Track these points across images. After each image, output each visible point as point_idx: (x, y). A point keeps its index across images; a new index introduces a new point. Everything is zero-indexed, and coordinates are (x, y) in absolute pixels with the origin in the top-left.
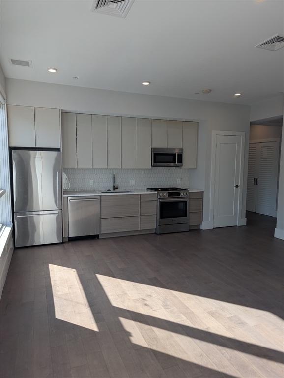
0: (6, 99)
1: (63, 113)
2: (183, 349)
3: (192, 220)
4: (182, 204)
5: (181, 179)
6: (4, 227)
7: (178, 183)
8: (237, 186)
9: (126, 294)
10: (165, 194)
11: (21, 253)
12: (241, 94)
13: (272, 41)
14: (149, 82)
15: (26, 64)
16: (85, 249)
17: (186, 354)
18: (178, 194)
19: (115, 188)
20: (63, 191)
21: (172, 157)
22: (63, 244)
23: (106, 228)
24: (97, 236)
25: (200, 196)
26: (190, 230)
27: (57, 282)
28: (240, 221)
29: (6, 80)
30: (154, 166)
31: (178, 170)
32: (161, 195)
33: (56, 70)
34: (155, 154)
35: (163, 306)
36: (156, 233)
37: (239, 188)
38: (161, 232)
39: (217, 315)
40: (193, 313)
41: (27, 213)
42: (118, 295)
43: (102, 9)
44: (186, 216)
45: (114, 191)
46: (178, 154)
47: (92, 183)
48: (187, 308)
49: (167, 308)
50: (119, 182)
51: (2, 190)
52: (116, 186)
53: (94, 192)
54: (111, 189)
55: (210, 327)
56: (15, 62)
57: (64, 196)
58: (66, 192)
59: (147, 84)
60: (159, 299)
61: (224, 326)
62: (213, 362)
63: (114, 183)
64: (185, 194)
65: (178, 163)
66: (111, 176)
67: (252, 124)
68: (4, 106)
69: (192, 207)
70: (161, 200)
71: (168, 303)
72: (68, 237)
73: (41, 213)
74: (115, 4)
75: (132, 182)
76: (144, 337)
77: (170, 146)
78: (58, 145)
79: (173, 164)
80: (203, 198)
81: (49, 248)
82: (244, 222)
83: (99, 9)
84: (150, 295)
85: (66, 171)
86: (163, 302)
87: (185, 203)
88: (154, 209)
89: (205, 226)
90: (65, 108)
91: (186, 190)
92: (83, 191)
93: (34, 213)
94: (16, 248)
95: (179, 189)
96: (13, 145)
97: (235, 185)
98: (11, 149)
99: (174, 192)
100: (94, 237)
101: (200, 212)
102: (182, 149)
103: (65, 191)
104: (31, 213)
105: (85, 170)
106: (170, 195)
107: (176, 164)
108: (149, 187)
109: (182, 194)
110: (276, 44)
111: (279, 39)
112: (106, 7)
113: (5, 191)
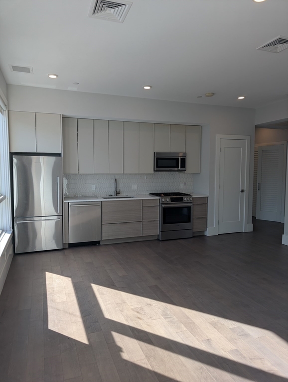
0: (7, 105)
1: (64, 118)
2: (182, 362)
3: (196, 226)
4: (186, 209)
5: (185, 184)
6: (4, 233)
7: (181, 188)
8: (242, 191)
9: (125, 302)
10: (168, 199)
11: (20, 259)
12: (245, 97)
13: (274, 43)
14: (151, 87)
15: (27, 70)
16: (85, 255)
17: (185, 367)
18: (181, 199)
19: (117, 193)
20: (64, 196)
21: (175, 161)
22: (63, 251)
23: (108, 234)
24: (99, 242)
25: (204, 201)
26: (194, 237)
27: (55, 289)
28: (246, 227)
29: (8, 86)
30: (156, 171)
31: (181, 175)
32: (163, 200)
33: (57, 76)
34: (157, 158)
35: (163, 315)
36: (158, 240)
37: (245, 193)
38: (164, 238)
39: (219, 325)
40: (194, 323)
41: (28, 219)
42: (117, 304)
43: (99, 14)
44: (190, 222)
45: (116, 197)
46: (181, 159)
47: (93, 188)
48: (188, 318)
49: (167, 318)
50: (121, 188)
51: (2, 195)
52: (118, 191)
53: (96, 197)
54: (113, 194)
55: (211, 338)
56: (15, 68)
57: (65, 201)
58: (67, 198)
59: (149, 88)
60: (159, 308)
61: (226, 337)
62: (213, 377)
63: (116, 188)
64: (188, 199)
65: (181, 167)
66: (113, 181)
67: (258, 127)
68: (5, 112)
69: (195, 212)
70: (163, 206)
71: (168, 312)
72: (69, 244)
73: (43, 218)
74: (113, 10)
75: (135, 187)
76: (141, 349)
77: (173, 151)
78: (59, 150)
79: (176, 169)
80: (207, 204)
81: (49, 254)
82: (250, 228)
83: (96, 15)
84: (150, 304)
85: (67, 176)
86: (164, 311)
87: (189, 208)
88: (157, 215)
89: (210, 232)
90: (67, 114)
91: (189, 195)
92: (85, 197)
93: (35, 219)
94: (15, 255)
95: (183, 194)
96: (13, 150)
97: (240, 190)
98: (12, 154)
99: (177, 197)
100: (95, 244)
101: (205, 218)
102: (185, 154)
103: (66, 196)
104: (32, 219)
105: (86, 175)
106: (172, 200)
107: (179, 168)
108: (152, 193)
109: (185, 199)
110: (279, 46)
111: (281, 41)
112: (103, 12)
113: (6, 197)
